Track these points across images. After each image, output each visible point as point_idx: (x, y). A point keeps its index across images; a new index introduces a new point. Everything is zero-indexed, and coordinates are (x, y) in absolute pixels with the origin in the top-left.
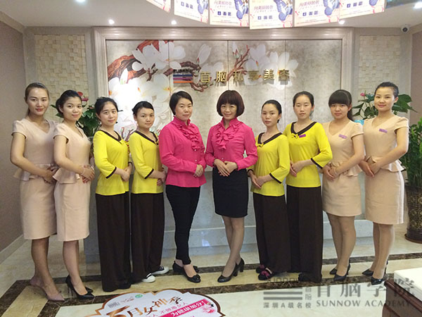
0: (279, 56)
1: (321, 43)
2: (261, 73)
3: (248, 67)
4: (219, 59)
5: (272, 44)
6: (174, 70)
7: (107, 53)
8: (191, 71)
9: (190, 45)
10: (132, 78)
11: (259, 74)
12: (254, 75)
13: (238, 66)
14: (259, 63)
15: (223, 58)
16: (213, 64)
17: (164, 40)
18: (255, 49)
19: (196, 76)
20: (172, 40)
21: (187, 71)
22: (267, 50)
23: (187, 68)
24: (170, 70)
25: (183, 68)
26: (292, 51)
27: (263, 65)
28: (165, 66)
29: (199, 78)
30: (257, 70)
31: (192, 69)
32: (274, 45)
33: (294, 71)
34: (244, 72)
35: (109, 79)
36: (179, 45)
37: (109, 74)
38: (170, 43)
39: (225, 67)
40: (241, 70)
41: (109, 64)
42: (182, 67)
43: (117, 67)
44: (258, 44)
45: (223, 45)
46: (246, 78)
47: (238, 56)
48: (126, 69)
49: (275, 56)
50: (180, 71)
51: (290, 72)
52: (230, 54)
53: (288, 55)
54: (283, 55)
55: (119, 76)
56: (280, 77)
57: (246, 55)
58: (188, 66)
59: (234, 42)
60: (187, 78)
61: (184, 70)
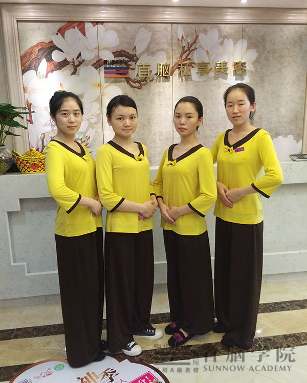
0: (235, 44)
1: (285, 28)
2: (212, 66)
3: (196, 58)
4: (161, 47)
5: (226, 29)
6: (106, 62)
7: (20, 37)
8: (126, 63)
9: (124, 29)
10: (52, 71)
11: (209, 67)
12: (203, 68)
13: (184, 57)
14: (210, 53)
15: (166, 46)
16: (153, 54)
17: (92, 22)
18: (206, 35)
19: (132, 69)
20: (102, 23)
21: (121, 62)
22: (220, 36)
23: (121, 59)
24: (99, 60)
25: (116, 59)
26: (249, 39)
27: (214, 55)
28: (94, 56)
29: (136, 72)
30: (207, 61)
31: (127, 59)
32: (228, 30)
33: (252, 64)
34: (191, 65)
35: (24, 72)
36: (112, 29)
37: (22, 65)
38: (100, 26)
39: (168, 58)
40: (188, 62)
41: (23, 53)
42: (115, 56)
43: (33, 56)
44: (208, 29)
45: (166, 29)
46: (194, 72)
47: (184, 44)
48: (44, 60)
49: (229, 44)
50: (113, 62)
51: (246, 65)
52: (175, 41)
53: (245, 43)
54: (239, 43)
55: (36, 69)
56: (235, 71)
57: (195, 42)
58: (122, 56)
59: (179, 25)
60: (122, 71)
61: (117, 62)
